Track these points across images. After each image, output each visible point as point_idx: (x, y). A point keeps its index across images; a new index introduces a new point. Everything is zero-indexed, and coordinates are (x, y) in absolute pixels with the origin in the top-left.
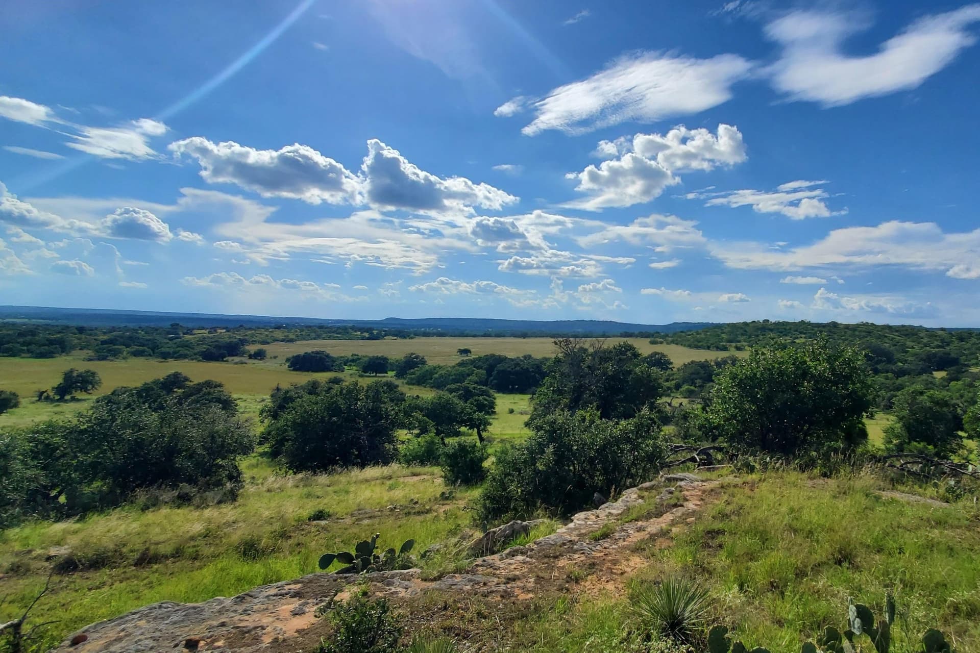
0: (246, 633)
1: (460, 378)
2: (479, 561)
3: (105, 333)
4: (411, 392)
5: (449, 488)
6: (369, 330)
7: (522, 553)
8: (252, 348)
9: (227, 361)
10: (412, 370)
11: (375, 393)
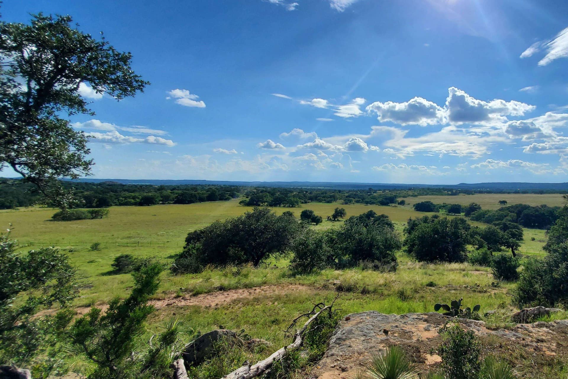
0: (406, 333)
1: (501, 218)
2: (519, 325)
3: (347, 193)
4: (473, 224)
5: (496, 280)
6: (451, 190)
7: (547, 327)
8: (400, 200)
9: (389, 206)
10: (473, 212)
11: (455, 224)
